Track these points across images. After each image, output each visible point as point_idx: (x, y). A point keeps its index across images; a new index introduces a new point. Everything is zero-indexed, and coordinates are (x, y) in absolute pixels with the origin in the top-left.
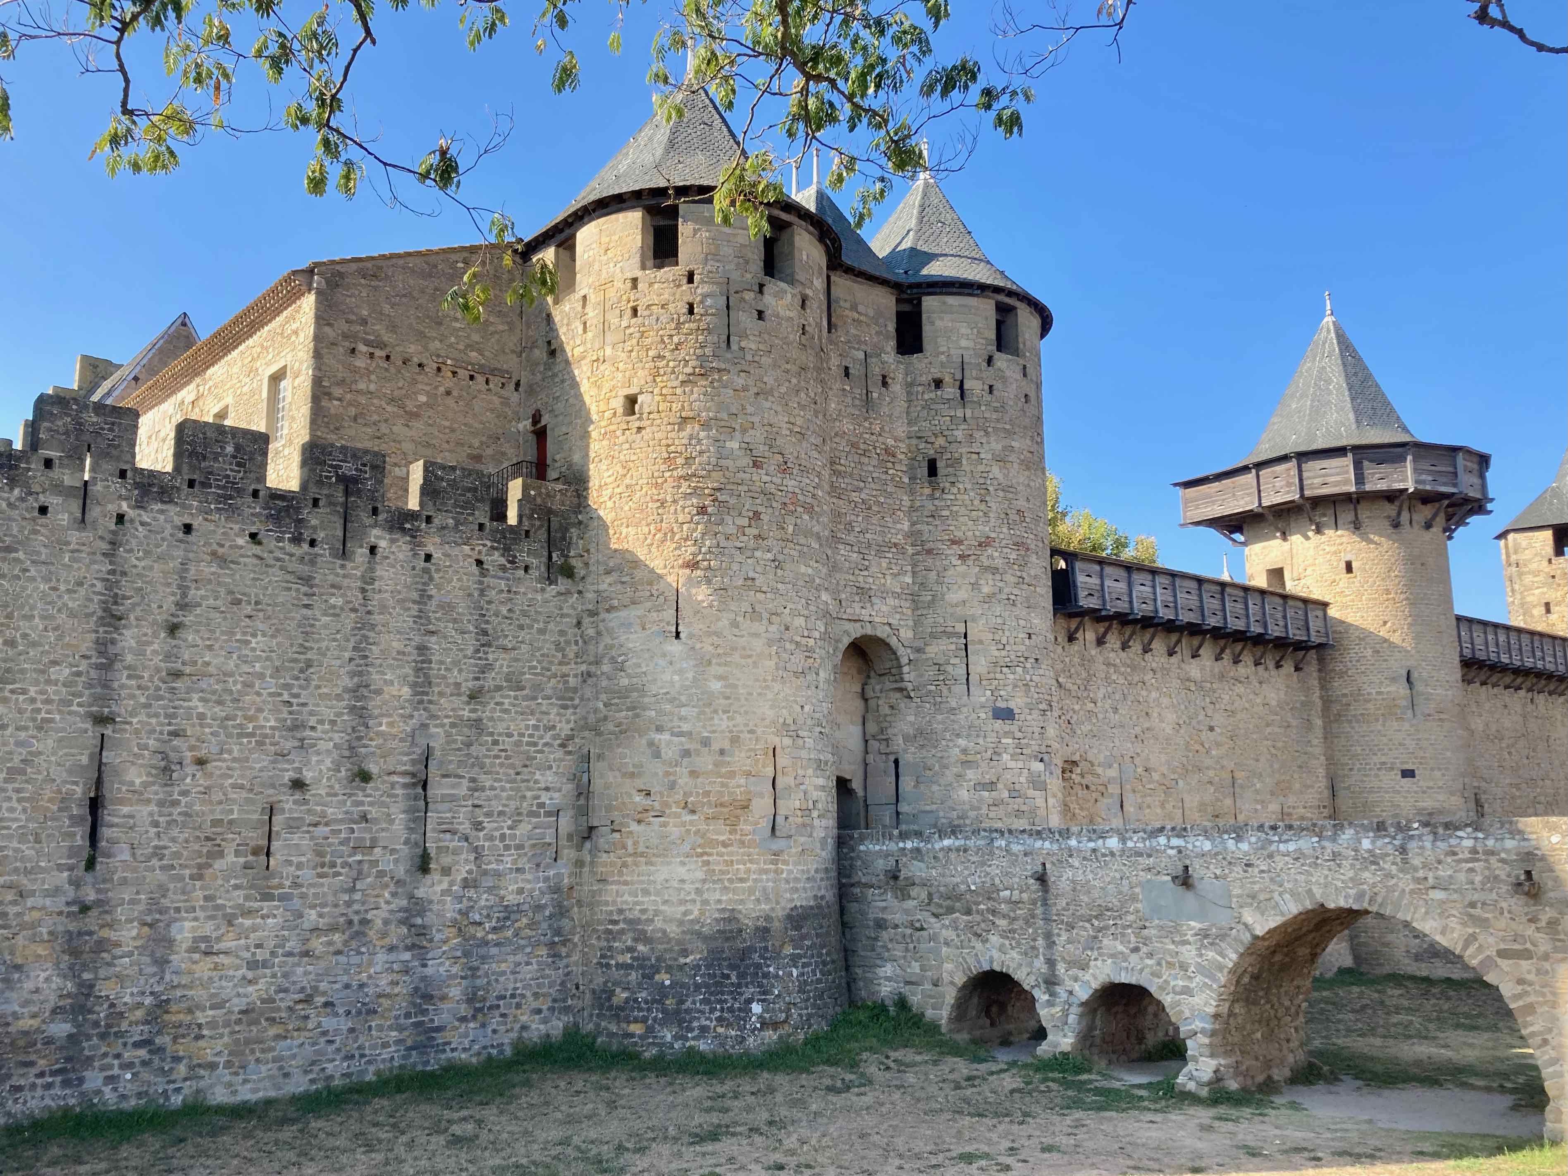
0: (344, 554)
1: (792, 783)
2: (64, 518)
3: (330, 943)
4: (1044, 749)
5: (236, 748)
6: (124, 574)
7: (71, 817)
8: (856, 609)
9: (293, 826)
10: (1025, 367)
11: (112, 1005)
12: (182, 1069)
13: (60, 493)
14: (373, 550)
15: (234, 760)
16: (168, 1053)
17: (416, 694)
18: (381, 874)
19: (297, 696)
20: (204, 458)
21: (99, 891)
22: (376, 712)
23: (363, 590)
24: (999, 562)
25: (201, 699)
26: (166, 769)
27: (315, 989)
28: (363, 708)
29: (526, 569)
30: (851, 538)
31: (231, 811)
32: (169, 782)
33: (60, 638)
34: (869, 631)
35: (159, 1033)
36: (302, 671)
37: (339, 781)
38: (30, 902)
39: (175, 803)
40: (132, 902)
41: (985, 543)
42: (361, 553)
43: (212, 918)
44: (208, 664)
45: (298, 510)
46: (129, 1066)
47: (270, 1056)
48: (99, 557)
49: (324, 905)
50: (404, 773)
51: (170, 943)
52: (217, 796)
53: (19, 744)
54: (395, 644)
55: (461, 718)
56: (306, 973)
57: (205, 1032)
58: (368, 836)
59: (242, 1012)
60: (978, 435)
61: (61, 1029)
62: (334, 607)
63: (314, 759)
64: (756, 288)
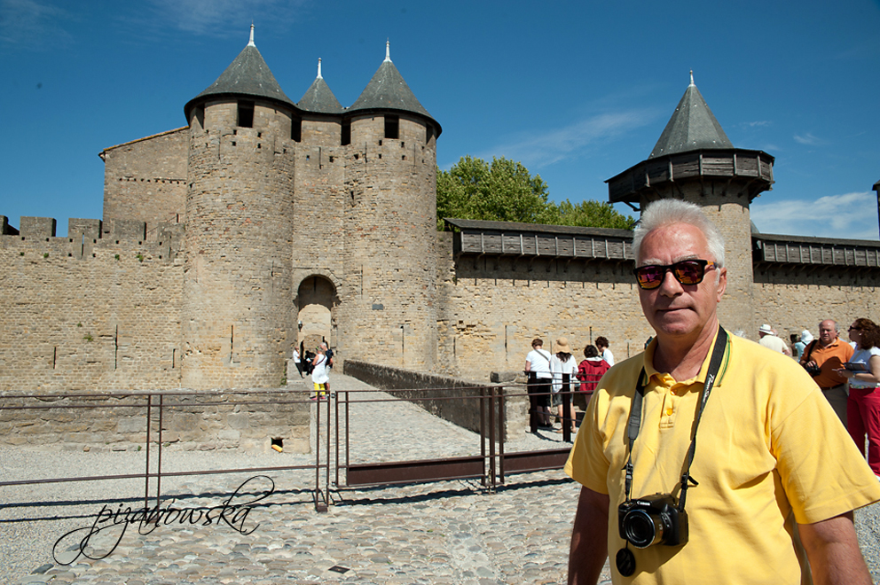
0: (82, 258)
1: (241, 340)
4: (403, 322)
5: (42, 328)
8: (309, 264)
9: (63, 354)
10: (403, 143)
14: (94, 255)
15: (42, 332)
17: (110, 307)
18: (97, 371)
20: (28, 229)
22: (96, 314)
24: (378, 237)
25: (29, 312)
28: (89, 313)
29: (160, 257)
30: (307, 232)
34: (316, 272)
37: (81, 339)
41: (374, 228)
42: (89, 257)
43: (32, 384)
45: (64, 244)
49: (75, 381)
50: (107, 336)
52: (35, 344)
54: (102, 289)
55: (129, 315)
58: (92, 358)
60: (372, 179)
63: (71, 331)
64: (232, 132)
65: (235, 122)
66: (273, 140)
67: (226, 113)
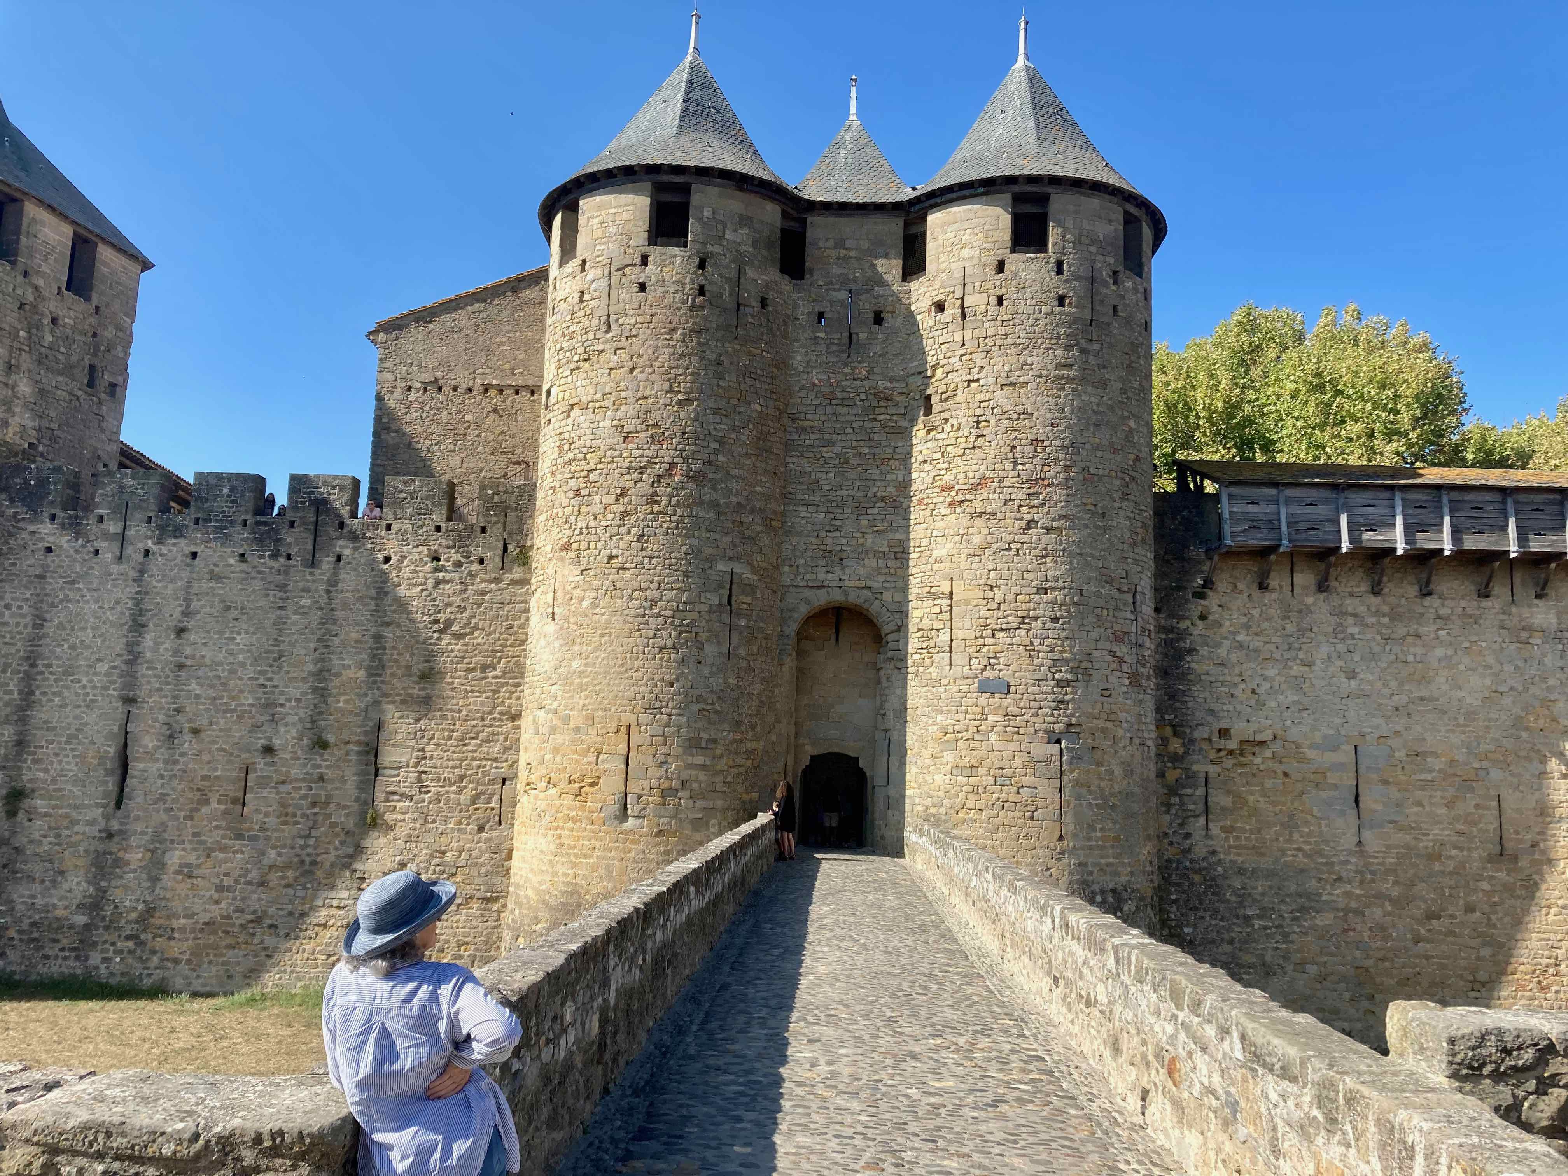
0: (313, 563)
1: (649, 760)
2: (109, 556)
3: (282, 878)
4: (1062, 727)
5: (222, 722)
6: (147, 593)
7: (106, 770)
8: (821, 574)
9: (264, 782)
10: (1059, 263)
11: (116, 907)
12: (155, 960)
13: (107, 539)
14: (339, 558)
15: (221, 730)
16: (150, 945)
17: (370, 675)
18: (333, 825)
19: (270, 680)
20: (207, 500)
21: (122, 824)
22: (335, 691)
23: (328, 592)
24: (993, 508)
25: (198, 684)
26: (171, 736)
27: (265, 913)
28: (324, 689)
29: (481, 561)
30: (817, 498)
31: (216, 769)
32: (172, 747)
33: (104, 641)
34: (837, 597)
35: (145, 931)
36: (275, 660)
37: (302, 748)
38: (77, 828)
39: (176, 762)
40: (143, 833)
41: (982, 484)
42: (327, 562)
43: (194, 849)
44: (203, 657)
45: (277, 532)
46: (121, 952)
47: (221, 960)
48: (131, 583)
49: (284, 846)
50: (358, 742)
51: (162, 866)
52: (206, 757)
53: (76, 717)
54: (353, 635)
55: (411, 695)
56: (260, 900)
57: (176, 935)
58: (323, 793)
59: (205, 924)
61: (81, 919)
62: (303, 607)
63: (282, 730)
64: (638, 261)
65: (646, 235)
66: (734, 274)
67: (625, 216)
